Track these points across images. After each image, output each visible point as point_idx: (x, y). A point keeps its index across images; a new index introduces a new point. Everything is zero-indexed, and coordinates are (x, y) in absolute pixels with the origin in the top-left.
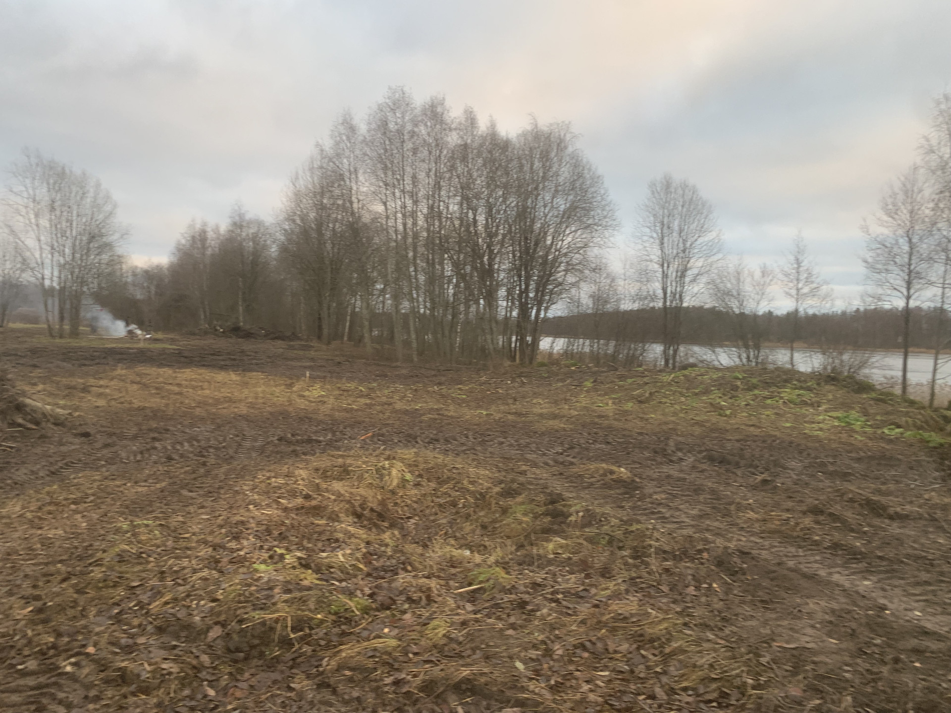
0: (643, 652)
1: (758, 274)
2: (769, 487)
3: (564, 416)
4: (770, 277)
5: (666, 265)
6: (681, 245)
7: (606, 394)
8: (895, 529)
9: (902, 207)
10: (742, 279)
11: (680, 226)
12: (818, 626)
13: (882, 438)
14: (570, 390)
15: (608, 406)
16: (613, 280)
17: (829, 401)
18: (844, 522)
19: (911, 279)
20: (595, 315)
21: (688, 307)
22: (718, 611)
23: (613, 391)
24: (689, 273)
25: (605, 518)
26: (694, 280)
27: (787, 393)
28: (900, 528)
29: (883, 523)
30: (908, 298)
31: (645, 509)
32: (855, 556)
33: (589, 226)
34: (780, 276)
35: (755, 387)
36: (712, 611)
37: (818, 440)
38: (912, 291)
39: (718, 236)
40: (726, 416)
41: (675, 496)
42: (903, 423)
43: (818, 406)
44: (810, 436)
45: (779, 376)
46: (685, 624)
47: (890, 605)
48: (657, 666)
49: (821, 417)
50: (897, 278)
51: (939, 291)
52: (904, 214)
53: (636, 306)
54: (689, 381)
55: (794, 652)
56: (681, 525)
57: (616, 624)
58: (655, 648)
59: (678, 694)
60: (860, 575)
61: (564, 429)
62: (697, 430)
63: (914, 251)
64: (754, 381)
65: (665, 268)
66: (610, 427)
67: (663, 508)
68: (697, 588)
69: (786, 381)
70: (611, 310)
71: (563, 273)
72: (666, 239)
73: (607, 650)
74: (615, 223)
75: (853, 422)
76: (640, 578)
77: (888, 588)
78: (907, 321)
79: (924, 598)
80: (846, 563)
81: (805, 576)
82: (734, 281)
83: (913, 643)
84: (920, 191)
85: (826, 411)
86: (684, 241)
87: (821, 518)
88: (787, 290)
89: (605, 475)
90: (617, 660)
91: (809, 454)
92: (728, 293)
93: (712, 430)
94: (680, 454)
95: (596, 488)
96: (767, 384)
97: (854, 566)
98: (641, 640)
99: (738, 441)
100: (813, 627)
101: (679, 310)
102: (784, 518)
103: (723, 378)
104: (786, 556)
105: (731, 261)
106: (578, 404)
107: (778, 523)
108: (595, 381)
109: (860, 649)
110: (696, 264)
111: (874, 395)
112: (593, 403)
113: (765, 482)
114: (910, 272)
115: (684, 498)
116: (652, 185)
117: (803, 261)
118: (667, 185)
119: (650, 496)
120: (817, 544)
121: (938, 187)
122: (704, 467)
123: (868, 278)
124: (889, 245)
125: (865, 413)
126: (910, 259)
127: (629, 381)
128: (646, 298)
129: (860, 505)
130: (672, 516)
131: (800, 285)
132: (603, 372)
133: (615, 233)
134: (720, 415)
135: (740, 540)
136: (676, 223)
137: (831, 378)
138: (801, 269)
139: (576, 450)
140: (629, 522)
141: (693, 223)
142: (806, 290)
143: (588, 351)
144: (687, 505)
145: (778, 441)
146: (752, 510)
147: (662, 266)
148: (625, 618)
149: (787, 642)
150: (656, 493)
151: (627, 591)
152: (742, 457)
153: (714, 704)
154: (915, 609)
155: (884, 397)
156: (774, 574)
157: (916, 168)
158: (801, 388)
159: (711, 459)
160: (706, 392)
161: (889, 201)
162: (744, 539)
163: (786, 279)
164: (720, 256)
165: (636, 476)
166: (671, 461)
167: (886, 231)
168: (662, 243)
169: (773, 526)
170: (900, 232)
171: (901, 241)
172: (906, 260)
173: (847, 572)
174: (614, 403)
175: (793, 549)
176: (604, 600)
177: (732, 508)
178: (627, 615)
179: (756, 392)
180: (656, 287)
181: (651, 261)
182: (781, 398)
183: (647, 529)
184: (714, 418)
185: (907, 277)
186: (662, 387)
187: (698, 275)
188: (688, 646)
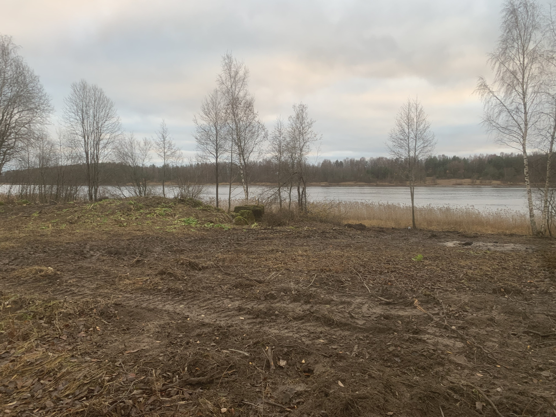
0: (42, 381)
1: (142, 144)
2: (141, 264)
3: (14, 238)
4: (149, 146)
5: (86, 137)
6: (95, 124)
7: (48, 220)
8: (200, 275)
9: (212, 111)
10: (133, 147)
11: (94, 113)
12: (151, 335)
13: (204, 229)
14: (21, 220)
15: (48, 228)
16: (53, 145)
17: (180, 213)
18: (175, 277)
19: (218, 148)
20: (41, 169)
21: (102, 163)
22: (95, 343)
23: (53, 218)
24: (101, 142)
25: (33, 302)
26: (105, 147)
27: (159, 210)
28: (202, 274)
29: (195, 272)
30: (217, 158)
31: (62, 290)
32: (178, 292)
33: (31, 109)
34: (155, 145)
35: (141, 208)
36: (92, 343)
37: (173, 234)
38: (218, 154)
39: (117, 120)
40: (124, 226)
41: (82, 279)
42: (214, 220)
43: (175, 216)
44: (169, 233)
45: (154, 201)
46: (73, 356)
47: (190, 315)
48: (51, 387)
49: (176, 222)
50: (211, 148)
51: (229, 154)
52: (213, 114)
53: (69, 163)
54: (102, 207)
55: (137, 354)
56: (84, 295)
57: (25, 369)
58: (51, 377)
59: (63, 400)
60: (179, 303)
61: (13, 247)
62: (105, 237)
63: (218, 134)
64: (141, 205)
65: (86, 139)
66: (48, 242)
67: (74, 287)
68: (86, 332)
69: (158, 204)
70: (52, 165)
71: (14, 140)
72: (85, 121)
73: (17, 387)
74: (50, 108)
75: (191, 222)
76: (48, 334)
77: (191, 306)
78: (217, 169)
79: (207, 307)
80: (173, 298)
81: (150, 310)
82: (129, 148)
83: (198, 331)
84: (219, 103)
85: (178, 218)
86: (97, 123)
87: (164, 276)
88: (159, 153)
89: (37, 273)
90: (23, 392)
91: (166, 243)
92: (126, 155)
93: (114, 235)
94: (92, 252)
95: (29, 283)
96: (148, 206)
97: (177, 298)
98: (41, 375)
99: (128, 240)
100: (149, 337)
101: (96, 165)
102: (145, 280)
103: (123, 204)
104: (143, 301)
105: (127, 137)
106: (27, 229)
107: (141, 283)
108: (40, 213)
109: (171, 342)
110: (106, 137)
111: (201, 207)
112: (38, 227)
113: (138, 261)
114: (217, 144)
115: (88, 279)
116: (74, 86)
117: (166, 137)
118: (84, 87)
119: (66, 281)
120: (160, 290)
121: (226, 102)
122: (105, 258)
123: (198, 147)
124: (207, 130)
125: (197, 217)
126: (217, 138)
127: (65, 210)
128: (75, 157)
129: (186, 265)
130: (79, 291)
131: (166, 150)
132: (46, 206)
133: (51, 115)
134: (120, 226)
135: (118, 297)
136: (91, 111)
137: (181, 200)
138: (166, 141)
139: (19, 260)
140: (48, 301)
141: (102, 111)
142: (169, 153)
143: (38, 193)
144: (89, 283)
145: (150, 237)
146: (128, 279)
147: (84, 137)
148: (32, 363)
149: (133, 350)
150: (70, 279)
151: (37, 346)
152: (128, 249)
153: (85, 398)
154: (202, 314)
155: (206, 208)
156: (132, 313)
157: (216, 91)
158: (166, 207)
159: (110, 253)
160: (113, 213)
161: (206, 107)
162: (121, 296)
163: (158, 147)
164: (120, 132)
165: (58, 270)
166: (85, 258)
167: (205, 123)
168: (83, 123)
169: (139, 286)
170: (211, 124)
171: (212, 128)
172: (215, 138)
173: (172, 303)
174: (53, 226)
175: (147, 297)
176: (19, 355)
177: (117, 280)
178: (33, 361)
179: (142, 211)
180: (81, 150)
181: (77, 134)
182: (156, 213)
183: (60, 303)
184: (116, 228)
185: (216, 147)
186: (85, 213)
187: (107, 143)
188: (72, 369)
